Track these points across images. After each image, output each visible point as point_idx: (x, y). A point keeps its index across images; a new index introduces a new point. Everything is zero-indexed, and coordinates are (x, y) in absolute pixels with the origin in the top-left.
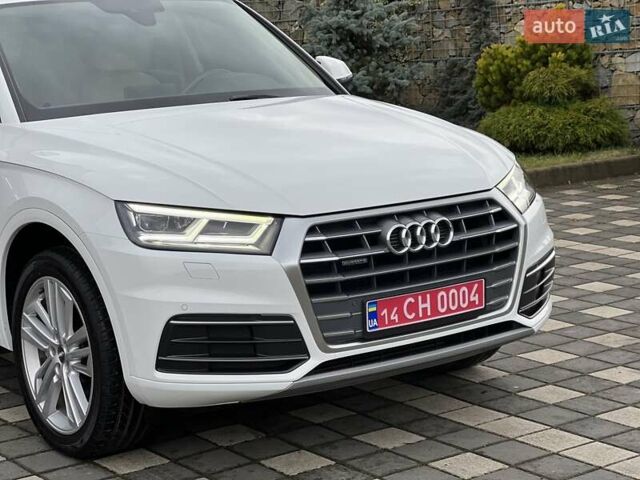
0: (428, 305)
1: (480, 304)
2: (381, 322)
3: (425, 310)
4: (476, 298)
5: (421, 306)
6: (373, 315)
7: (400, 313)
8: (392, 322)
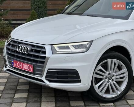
0: (21, 65)
1: (32, 71)
2: (14, 64)
3: (21, 66)
4: (31, 69)
5: (20, 65)
6: (13, 63)
7: (17, 64)
8: (15, 66)
